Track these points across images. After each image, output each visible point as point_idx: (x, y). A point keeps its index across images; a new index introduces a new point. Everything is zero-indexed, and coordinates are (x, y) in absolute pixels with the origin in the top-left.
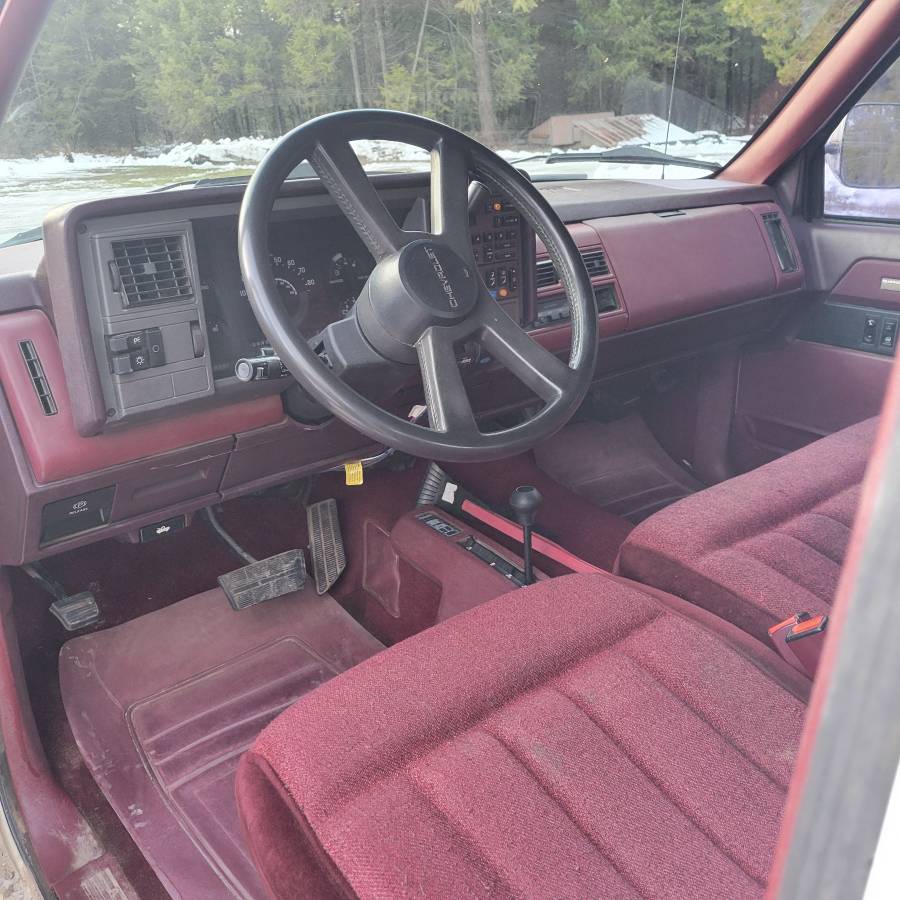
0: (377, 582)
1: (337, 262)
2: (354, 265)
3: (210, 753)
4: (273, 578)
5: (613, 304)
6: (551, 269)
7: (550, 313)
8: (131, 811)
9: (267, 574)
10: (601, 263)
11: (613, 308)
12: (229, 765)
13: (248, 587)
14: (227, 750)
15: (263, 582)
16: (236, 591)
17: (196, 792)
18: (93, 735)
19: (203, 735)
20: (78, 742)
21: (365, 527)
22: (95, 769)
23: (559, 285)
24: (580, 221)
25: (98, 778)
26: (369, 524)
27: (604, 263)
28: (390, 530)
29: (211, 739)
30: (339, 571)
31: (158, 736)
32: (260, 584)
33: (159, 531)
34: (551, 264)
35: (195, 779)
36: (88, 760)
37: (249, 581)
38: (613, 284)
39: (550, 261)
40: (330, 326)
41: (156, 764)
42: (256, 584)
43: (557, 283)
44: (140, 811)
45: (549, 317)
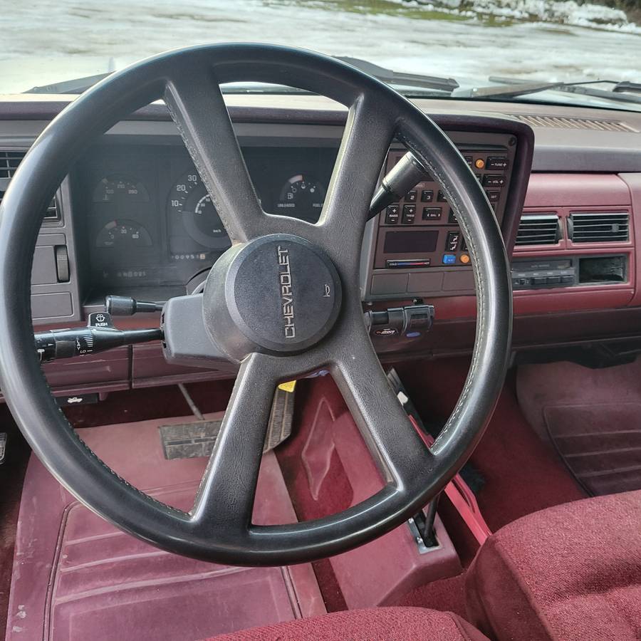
0: (313, 458)
1: (294, 184)
2: (312, 190)
3: (102, 579)
4: (206, 440)
5: (621, 275)
6: (554, 227)
7: (535, 274)
8: (18, 611)
9: (203, 435)
10: (621, 228)
11: (619, 279)
12: (110, 598)
13: (181, 443)
14: (116, 582)
15: (196, 441)
16: (170, 444)
17: (72, 615)
18: (33, 520)
19: (110, 556)
20: (19, 523)
21: (320, 403)
22: (18, 554)
23: (558, 245)
24: (616, 173)
25: (16, 564)
26: (323, 403)
27: (625, 227)
28: (337, 416)
29: (112, 564)
30: (283, 438)
31: (79, 541)
32: (193, 443)
33: (71, 401)
34: (555, 221)
35: (78, 601)
36: (18, 544)
37: (185, 438)
38: (628, 253)
39: (556, 217)
40: (172, 300)
41: (61, 570)
42: (190, 442)
43: (557, 242)
44: (24, 615)
45: (533, 280)
